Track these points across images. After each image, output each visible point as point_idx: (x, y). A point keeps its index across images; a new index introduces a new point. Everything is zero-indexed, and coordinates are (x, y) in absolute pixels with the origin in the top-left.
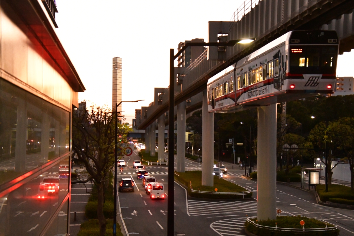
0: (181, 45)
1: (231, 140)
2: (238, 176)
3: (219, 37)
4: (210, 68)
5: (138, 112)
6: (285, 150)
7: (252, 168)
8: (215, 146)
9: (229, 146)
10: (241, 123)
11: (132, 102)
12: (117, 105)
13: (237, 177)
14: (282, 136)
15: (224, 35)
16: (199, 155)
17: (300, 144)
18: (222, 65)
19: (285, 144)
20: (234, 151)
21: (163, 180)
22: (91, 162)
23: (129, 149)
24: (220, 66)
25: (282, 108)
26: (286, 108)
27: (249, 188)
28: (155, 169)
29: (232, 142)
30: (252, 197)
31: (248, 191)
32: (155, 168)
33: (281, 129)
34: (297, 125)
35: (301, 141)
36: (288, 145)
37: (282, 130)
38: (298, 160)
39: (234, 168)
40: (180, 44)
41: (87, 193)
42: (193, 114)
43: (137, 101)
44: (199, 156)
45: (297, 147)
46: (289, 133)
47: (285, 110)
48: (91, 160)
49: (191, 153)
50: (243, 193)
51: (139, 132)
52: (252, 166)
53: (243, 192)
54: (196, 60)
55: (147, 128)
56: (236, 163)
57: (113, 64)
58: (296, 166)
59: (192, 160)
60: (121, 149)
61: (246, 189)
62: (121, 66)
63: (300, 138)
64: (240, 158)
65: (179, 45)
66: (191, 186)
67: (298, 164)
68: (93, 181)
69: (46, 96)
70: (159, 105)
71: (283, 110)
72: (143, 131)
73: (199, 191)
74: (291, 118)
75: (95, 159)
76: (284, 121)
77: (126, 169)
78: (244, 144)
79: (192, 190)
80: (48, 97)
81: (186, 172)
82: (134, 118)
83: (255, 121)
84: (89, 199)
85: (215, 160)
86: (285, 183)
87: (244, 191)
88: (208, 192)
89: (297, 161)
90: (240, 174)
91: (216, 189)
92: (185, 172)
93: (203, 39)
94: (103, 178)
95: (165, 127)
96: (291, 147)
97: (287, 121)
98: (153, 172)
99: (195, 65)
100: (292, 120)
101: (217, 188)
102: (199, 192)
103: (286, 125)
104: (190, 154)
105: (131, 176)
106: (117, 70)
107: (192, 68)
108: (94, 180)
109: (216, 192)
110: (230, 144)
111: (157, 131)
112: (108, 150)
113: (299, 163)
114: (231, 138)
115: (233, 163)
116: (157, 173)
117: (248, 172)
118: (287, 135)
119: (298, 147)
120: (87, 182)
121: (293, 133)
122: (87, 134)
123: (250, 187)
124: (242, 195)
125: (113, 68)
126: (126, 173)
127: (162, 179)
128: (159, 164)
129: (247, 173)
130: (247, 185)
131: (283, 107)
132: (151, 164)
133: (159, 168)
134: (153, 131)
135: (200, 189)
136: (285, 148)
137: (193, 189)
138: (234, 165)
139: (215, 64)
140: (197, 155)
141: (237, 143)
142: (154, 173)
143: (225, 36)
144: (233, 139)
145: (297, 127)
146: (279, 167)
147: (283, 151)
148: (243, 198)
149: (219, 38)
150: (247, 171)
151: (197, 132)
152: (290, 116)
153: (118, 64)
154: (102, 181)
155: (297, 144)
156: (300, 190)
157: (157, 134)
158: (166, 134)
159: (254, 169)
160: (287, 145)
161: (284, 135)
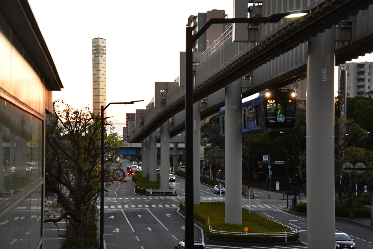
0: (192, 19)
1: (265, 157)
2: (277, 210)
3: (250, 7)
4: (237, 53)
5: (130, 117)
6: (347, 171)
7: (298, 197)
8: (243, 166)
9: (263, 166)
10: (281, 132)
11: (125, 103)
12: (104, 107)
13: (275, 210)
14: (340, 150)
15: (256, 4)
16: (219, 178)
17: (367, 163)
18: (254, 49)
19: (345, 162)
20: (270, 173)
21: (169, 216)
22: (66, 192)
23: (121, 172)
24: (251, 51)
25: (340, 109)
26: (346, 110)
27: (295, 228)
28: (157, 200)
29: (267, 160)
30: (298, 240)
31: (292, 231)
32: (156, 198)
33: (339, 140)
34: (363, 135)
35: (369, 158)
36: (350, 164)
37: (341, 142)
38: (366, 185)
39: (270, 197)
40: (190, 17)
41: (59, 236)
42: (211, 120)
43: (132, 103)
44: (219, 180)
45: (364, 167)
46: (352, 147)
47: (344, 112)
48: (65, 188)
49: (208, 176)
50: (286, 234)
51: (132, 146)
52: (296, 194)
53: (285, 232)
54: (215, 41)
55: (144, 141)
56: (274, 190)
57: (93, 48)
58: (362, 194)
59: (210, 187)
60: (109, 172)
61: (289, 228)
62: (105, 50)
63: (367, 154)
64: (279, 183)
65: (188, 19)
66: (210, 224)
67: (366, 191)
68: (69, 219)
69: (16, 99)
70: (161, 107)
71: (342, 113)
72: (139, 145)
73: (222, 231)
74: (354, 124)
75: (72, 186)
76: (344, 129)
77: (115, 200)
78: (284, 163)
79: (212, 230)
80: (18, 100)
81: (202, 203)
82: (125, 126)
83: (300, 129)
84: (61, 245)
85: (244, 186)
86: (347, 219)
87: (287, 231)
88: (235, 233)
89: (364, 187)
90: (279, 207)
91: (246, 229)
92: (200, 204)
93: (223, 10)
94: (84, 215)
95: (170, 138)
96: (355, 167)
97: (347, 129)
98: (153, 204)
99: (215, 49)
100: (355, 128)
101: (247, 226)
102: (222, 233)
103: (347, 134)
104: (206, 177)
105: (122, 210)
106: (99, 56)
107: (210, 53)
108: (69, 216)
109: (246, 233)
110: (264, 163)
111: (158, 145)
112: (90, 173)
113: (366, 189)
114: (266, 154)
115: (270, 190)
116: (160, 206)
117: (292, 204)
118: (348, 149)
119: (366, 166)
120: (61, 220)
121: (356, 146)
122: (60, 151)
123: (295, 226)
124: (285, 237)
125: (93, 54)
126: (115, 207)
127: (167, 215)
128: (162, 193)
129: (289, 205)
130: (291, 222)
131: (342, 108)
132: (151, 193)
133: (162, 198)
134: (153, 145)
135: (222, 229)
136: (346, 169)
137: (212, 228)
138: (271, 193)
139: (244, 48)
140: (217, 179)
141: (276, 162)
142: (155, 206)
143: (258, 6)
144: (269, 155)
145: (363, 137)
146: (338, 195)
147: (343, 173)
148: (285, 242)
149: (250, 10)
150: (290, 202)
151: (216, 146)
152: (352, 121)
153: (100, 48)
154: (82, 218)
155: (364, 163)
156: (370, 229)
157: (159, 149)
158: (171, 149)
159: (300, 199)
160: (348, 164)
161: (343, 150)
